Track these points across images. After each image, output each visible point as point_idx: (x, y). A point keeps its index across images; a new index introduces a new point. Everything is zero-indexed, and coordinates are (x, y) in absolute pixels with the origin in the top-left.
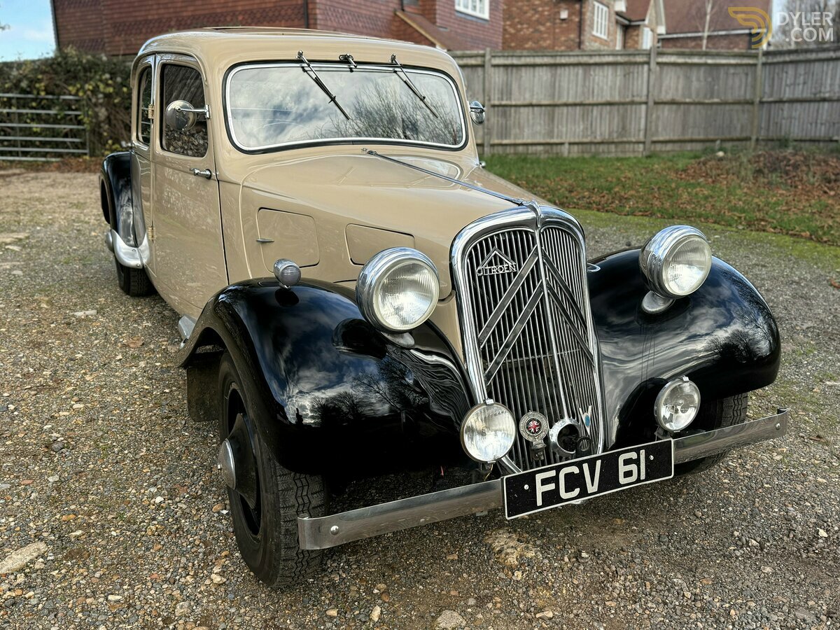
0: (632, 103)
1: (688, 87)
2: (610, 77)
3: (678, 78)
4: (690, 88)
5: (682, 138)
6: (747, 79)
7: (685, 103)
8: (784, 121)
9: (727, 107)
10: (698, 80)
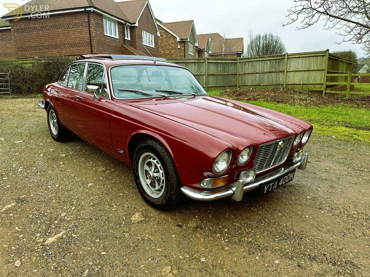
0: (201, 75)
1: (217, 70)
2: (194, 67)
3: (214, 67)
4: (218, 70)
5: (216, 86)
6: (235, 67)
7: (217, 75)
8: (246, 80)
9: (230, 76)
10: (220, 67)
